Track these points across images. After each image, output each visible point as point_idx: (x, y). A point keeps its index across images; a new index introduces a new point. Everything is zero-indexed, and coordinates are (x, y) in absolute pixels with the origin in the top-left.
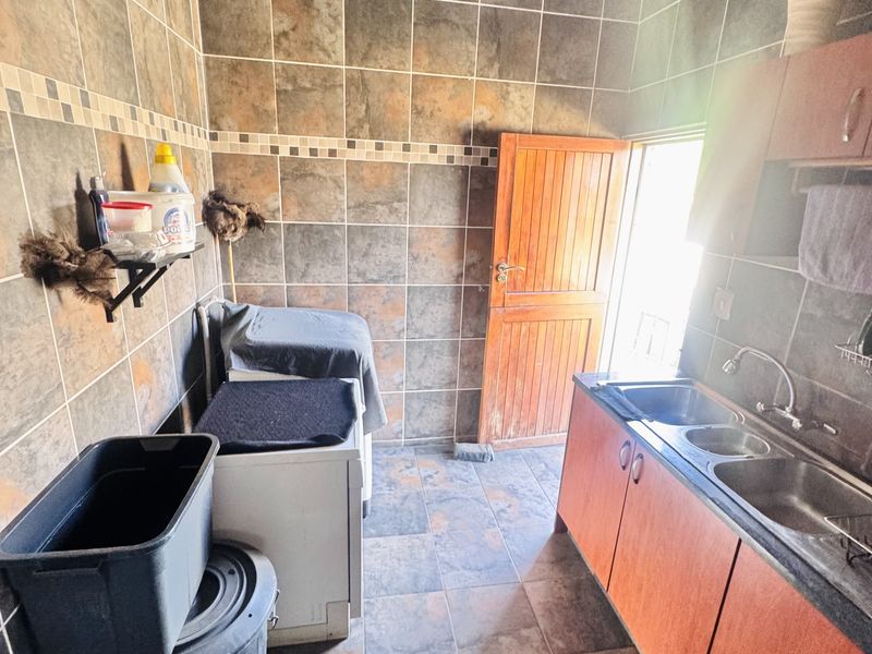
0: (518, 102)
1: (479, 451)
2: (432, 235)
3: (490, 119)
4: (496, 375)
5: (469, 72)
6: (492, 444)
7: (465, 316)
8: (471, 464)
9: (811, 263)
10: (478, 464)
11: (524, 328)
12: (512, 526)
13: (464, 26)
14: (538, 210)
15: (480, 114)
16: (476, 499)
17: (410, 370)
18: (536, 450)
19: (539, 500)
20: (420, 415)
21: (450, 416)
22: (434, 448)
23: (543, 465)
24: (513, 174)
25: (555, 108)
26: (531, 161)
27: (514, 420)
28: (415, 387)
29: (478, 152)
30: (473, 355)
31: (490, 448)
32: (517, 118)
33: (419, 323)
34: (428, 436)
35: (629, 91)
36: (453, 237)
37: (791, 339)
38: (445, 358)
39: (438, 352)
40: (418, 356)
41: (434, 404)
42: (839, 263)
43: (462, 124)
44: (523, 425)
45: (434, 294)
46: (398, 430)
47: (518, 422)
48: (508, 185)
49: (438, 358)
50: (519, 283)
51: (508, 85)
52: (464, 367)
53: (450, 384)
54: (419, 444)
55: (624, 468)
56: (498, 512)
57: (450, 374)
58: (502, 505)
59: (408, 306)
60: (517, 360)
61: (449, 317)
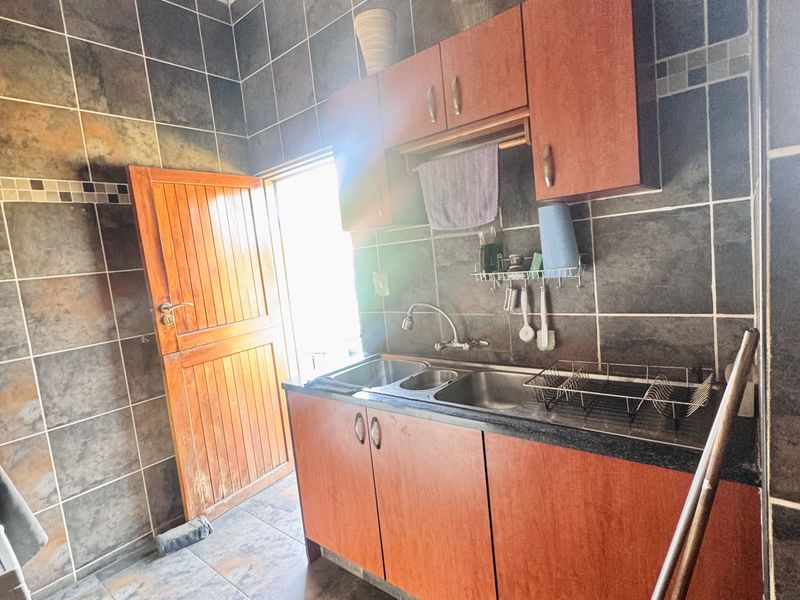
0: (139, 138)
1: (192, 529)
2: (60, 287)
3: (110, 154)
4: (189, 432)
5: (69, 102)
6: (204, 514)
7: (131, 375)
8: (185, 550)
9: (438, 218)
10: (194, 547)
11: (207, 370)
12: (263, 584)
13: (49, 52)
14: (191, 243)
15: (93, 148)
16: (209, 584)
17: (63, 469)
18: (257, 497)
19: (280, 542)
20: (94, 524)
21: (139, 506)
22: (127, 560)
23: (270, 508)
24: (153, 207)
25: (182, 147)
26: (171, 195)
27: (223, 474)
28: (78, 489)
29: (101, 188)
30: (153, 419)
31: (203, 519)
32: (143, 155)
33: (64, 403)
34: (114, 547)
35: (248, 137)
36: (92, 286)
37: (437, 289)
38: (114, 435)
39: (102, 430)
40: (71, 445)
41: (113, 501)
42: (455, 211)
43: (73, 157)
44: (235, 476)
45: (79, 360)
46: (64, 559)
47: (229, 476)
48: (150, 221)
49: (104, 439)
50: (189, 322)
51: (123, 121)
52: (144, 438)
53: (130, 465)
54: (103, 564)
55: (363, 442)
56: (241, 582)
57: (128, 454)
58: (242, 571)
59: (41, 384)
60: (208, 405)
61: (108, 383)
